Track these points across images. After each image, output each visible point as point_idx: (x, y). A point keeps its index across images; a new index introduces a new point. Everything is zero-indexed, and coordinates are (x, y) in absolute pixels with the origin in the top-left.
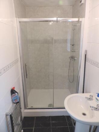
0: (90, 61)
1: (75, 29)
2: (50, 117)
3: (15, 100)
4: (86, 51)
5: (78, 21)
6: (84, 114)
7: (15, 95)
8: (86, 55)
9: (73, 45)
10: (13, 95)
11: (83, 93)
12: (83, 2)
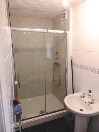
0: (77, 66)
1: (58, 39)
2: (43, 124)
3: (17, 111)
4: (72, 58)
5: (64, 33)
6: (82, 110)
7: (19, 105)
8: (72, 61)
9: (57, 53)
10: (16, 106)
11: (73, 93)
12: (66, 18)
